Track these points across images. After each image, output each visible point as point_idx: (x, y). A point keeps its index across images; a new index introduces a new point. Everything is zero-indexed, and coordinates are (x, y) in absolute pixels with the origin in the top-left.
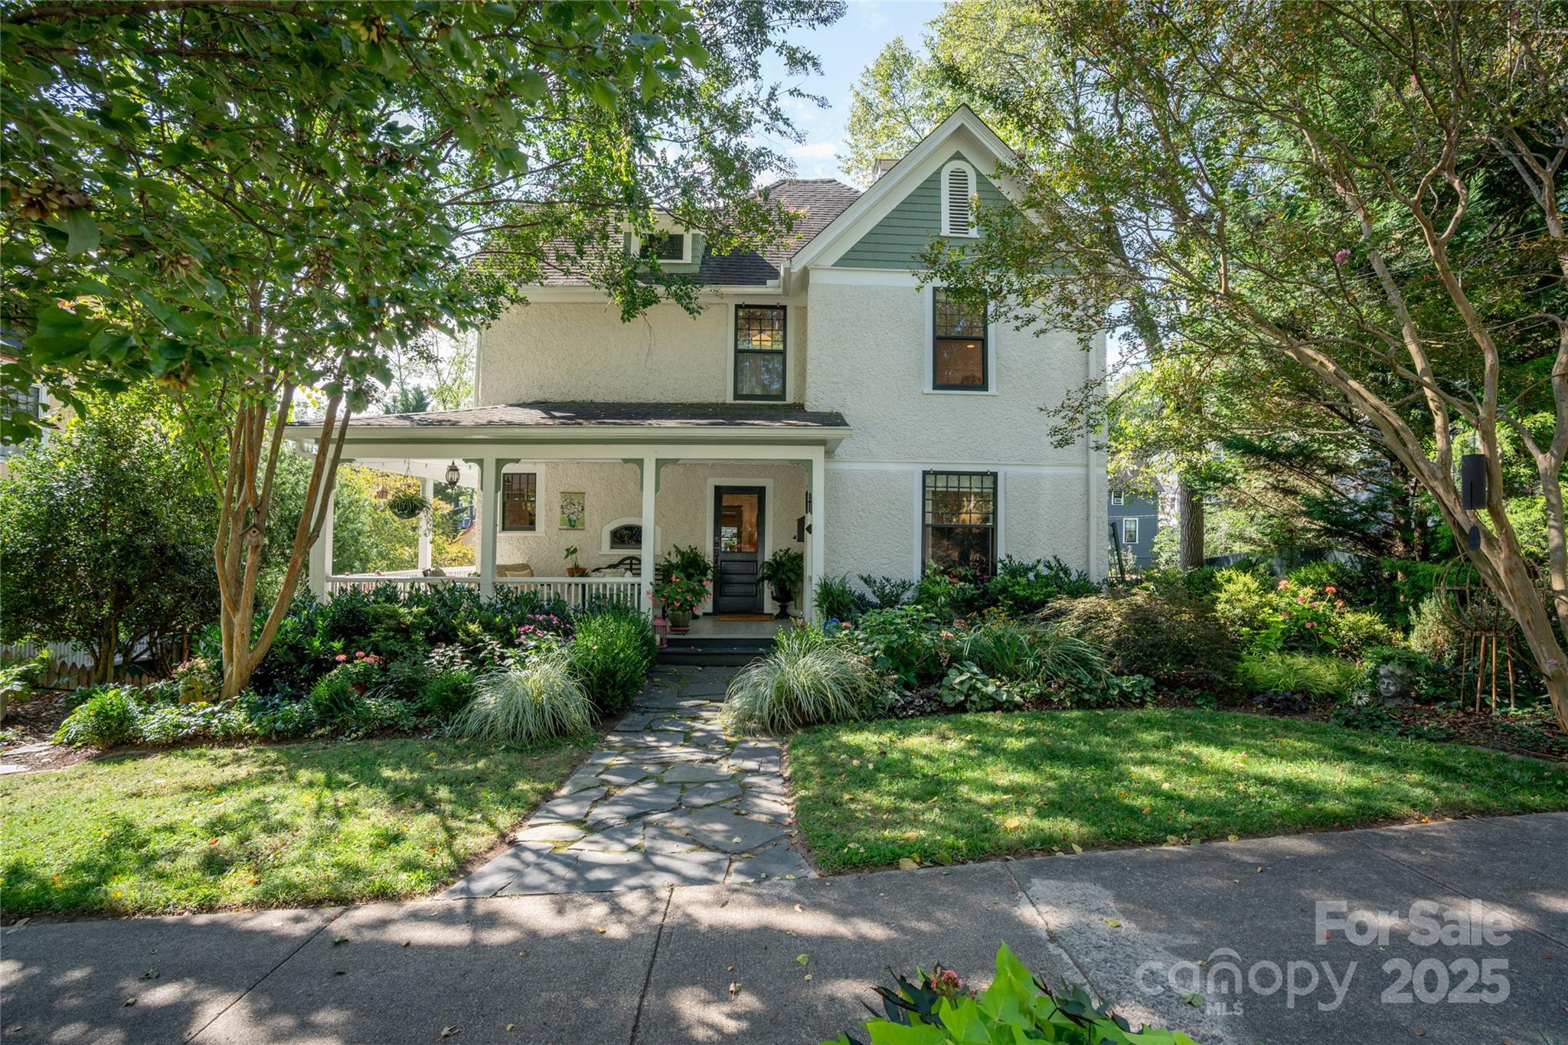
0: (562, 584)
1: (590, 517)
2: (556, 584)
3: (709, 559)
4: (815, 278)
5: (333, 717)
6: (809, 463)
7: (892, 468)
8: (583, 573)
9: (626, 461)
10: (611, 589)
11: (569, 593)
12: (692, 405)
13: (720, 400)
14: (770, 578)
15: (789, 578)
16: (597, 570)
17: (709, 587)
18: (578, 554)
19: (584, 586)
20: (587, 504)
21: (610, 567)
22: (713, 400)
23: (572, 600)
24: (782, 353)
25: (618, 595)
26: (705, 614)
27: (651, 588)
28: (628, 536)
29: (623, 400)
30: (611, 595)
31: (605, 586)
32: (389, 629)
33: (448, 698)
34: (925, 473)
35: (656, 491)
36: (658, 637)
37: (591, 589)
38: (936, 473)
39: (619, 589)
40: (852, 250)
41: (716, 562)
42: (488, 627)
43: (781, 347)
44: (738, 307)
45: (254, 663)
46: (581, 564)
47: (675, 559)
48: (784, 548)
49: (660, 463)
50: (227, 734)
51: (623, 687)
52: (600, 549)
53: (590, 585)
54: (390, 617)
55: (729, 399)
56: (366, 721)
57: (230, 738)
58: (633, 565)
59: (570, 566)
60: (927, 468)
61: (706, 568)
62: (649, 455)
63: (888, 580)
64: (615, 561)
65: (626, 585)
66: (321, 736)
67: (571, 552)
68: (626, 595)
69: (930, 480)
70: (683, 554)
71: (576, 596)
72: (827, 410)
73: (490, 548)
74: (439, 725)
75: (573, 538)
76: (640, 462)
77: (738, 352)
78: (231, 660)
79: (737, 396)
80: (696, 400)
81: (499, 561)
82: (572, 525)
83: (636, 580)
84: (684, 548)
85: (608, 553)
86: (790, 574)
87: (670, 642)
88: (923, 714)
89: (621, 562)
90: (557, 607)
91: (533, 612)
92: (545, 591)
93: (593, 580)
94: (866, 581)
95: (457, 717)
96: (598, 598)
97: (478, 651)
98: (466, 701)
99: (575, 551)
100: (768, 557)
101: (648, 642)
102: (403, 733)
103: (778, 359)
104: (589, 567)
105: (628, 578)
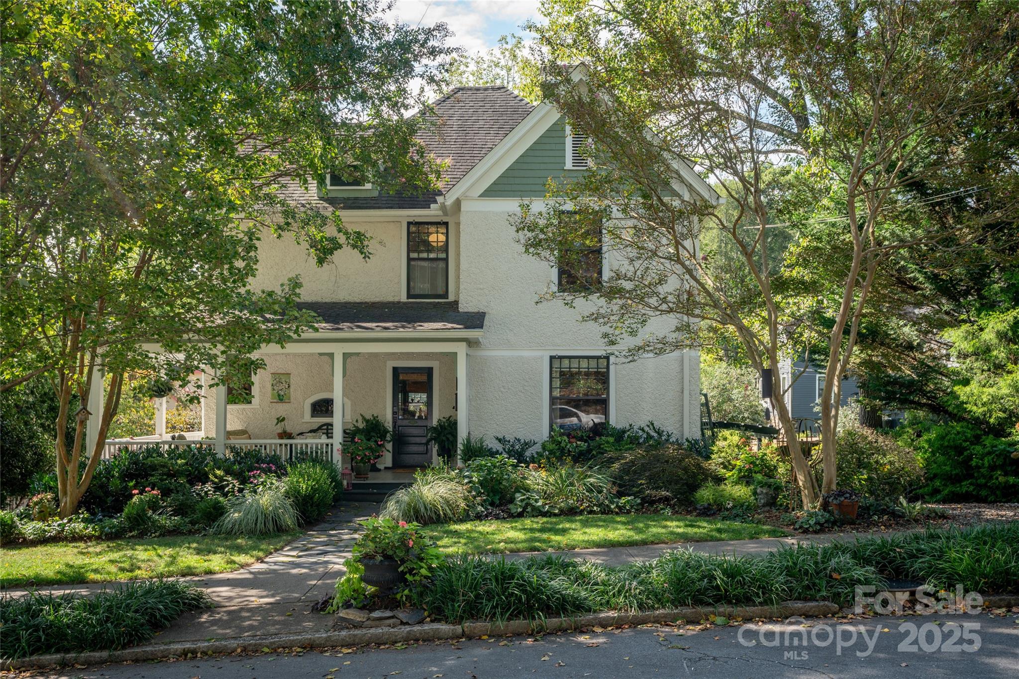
0: (276, 444)
1: (295, 393)
2: (271, 445)
3: (389, 425)
4: (464, 207)
5: (139, 525)
6: (455, 354)
7: (526, 354)
8: (290, 436)
9: (321, 354)
10: (311, 448)
11: (281, 450)
12: (374, 305)
13: (396, 299)
14: (435, 439)
15: (448, 439)
16: (301, 434)
17: (389, 446)
18: (286, 422)
19: (291, 446)
20: (292, 382)
21: (311, 431)
22: (391, 299)
23: (284, 455)
24: (446, 260)
25: (317, 453)
26: (386, 468)
27: (340, 446)
28: (323, 407)
29: (320, 300)
30: (312, 452)
31: (307, 445)
32: (163, 474)
33: (210, 513)
34: (552, 358)
35: (344, 377)
36: (345, 482)
37: (296, 448)
38: (561, 358)
39: (317, 448)
40: (494, 183)
41: (394, 427)
42: (228, 472)
43: (443, 256)
44: (409, 224)
45: (80, 495)
46: (288, 430)
47: (361, 425)
48: (447, 416)
49: (346, 356)
50: (74, 536)
51: (318, 506)
52: (303, 417)
53: (296, 445)
54: (163, 466)
55: (403, 298)
56: (159, 527)
57: (76, 538)
58: (328, 429)
59: (280, 431)
60: (554, 354)
61: (386, 431)
62: (338, 350)
63: (519, 440)
64: (315, 427)
65: (322, 445)
66: (133, 536)
67: (280, 420)
68: (322, 453)
69: (556, 364)
70: (367, 421)
71: (286, 454)
72: (476, 310)
73: (222, 418)
74: (205, 529)
75: (282, 409)
76: (331, 356)
77: (409, 260)
78: (65, 493)
79: (409, 296)
80: (377, 300)
81: (229, 428)
82: (281, 398)
83: (329, 441)
84: (369, 416)
85: (308, 420)
86: (449, 436)
87: (355, 486)
88: (497, 518)
89: (320, 428)
90: (274, 459)
91: (257, 463)
92: (263, 451)
93: (298, 441)
94: (500, 440)
95: (216, 524)
96: (302, 453)
97: (223, 487)
98: (222, 514)
99: (283, 419)
100: (435, 423)
101: (338, 484)
102: (182, 534)
103: (442, 265)
104: (295, 432)
105: (324, 440)
